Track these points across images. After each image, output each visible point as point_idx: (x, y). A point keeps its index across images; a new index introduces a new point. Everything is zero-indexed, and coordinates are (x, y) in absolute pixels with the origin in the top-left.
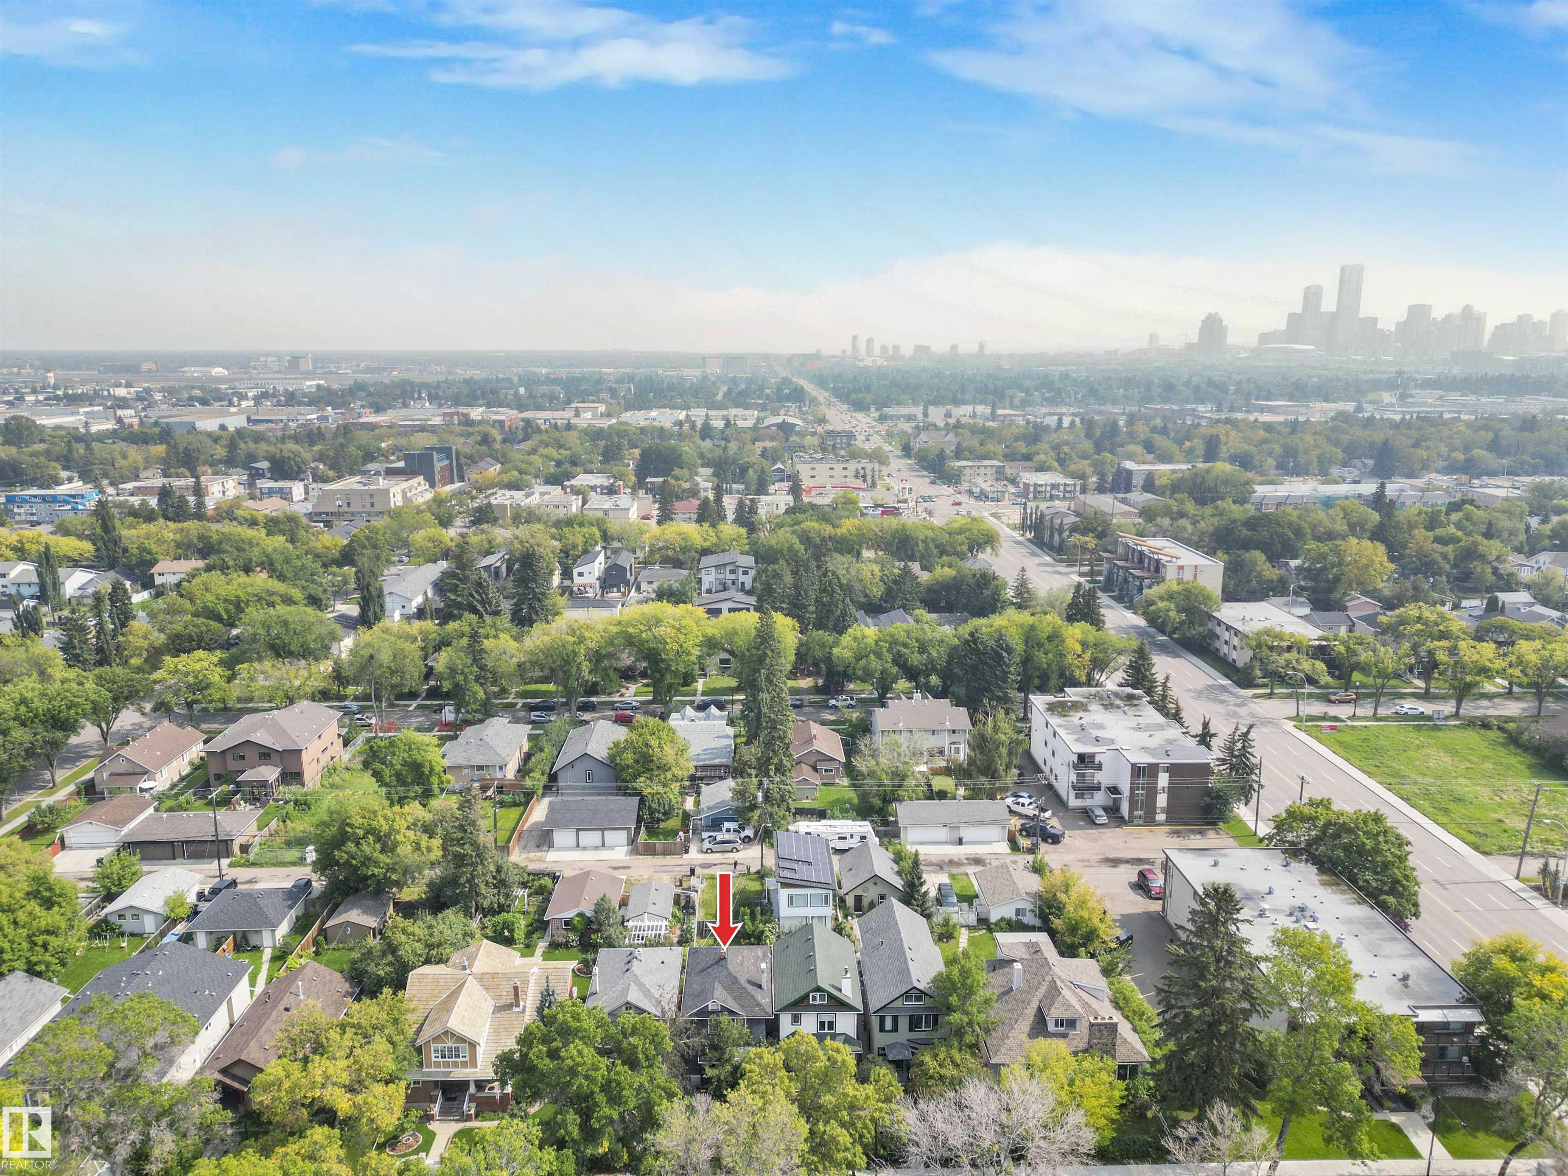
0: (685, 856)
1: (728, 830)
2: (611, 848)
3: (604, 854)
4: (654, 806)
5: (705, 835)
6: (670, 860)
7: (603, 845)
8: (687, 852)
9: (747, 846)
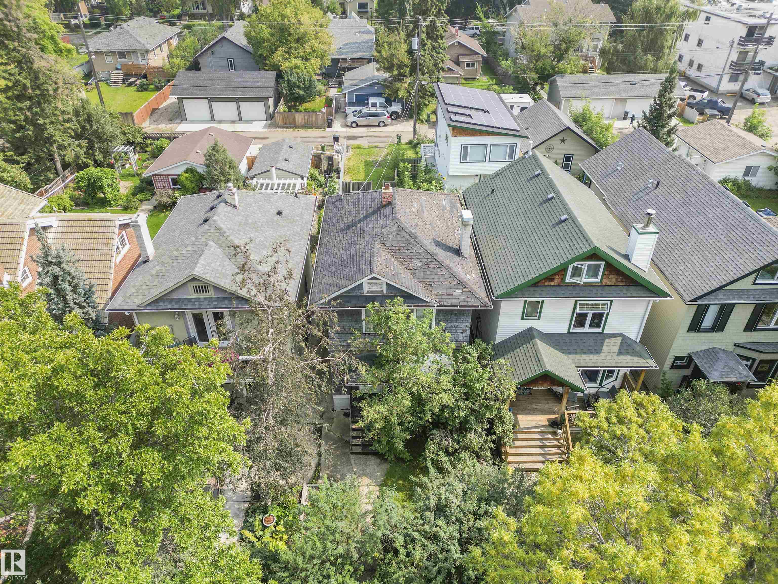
0: (328, 130)
1: (374, 105)
2: (249, 122)
3: (239, 127)
4: (294, 80)
5: (350, 110)
6: (312, 133)
7: (240, 119)
8: (330, 126)
9: (394, 122)
